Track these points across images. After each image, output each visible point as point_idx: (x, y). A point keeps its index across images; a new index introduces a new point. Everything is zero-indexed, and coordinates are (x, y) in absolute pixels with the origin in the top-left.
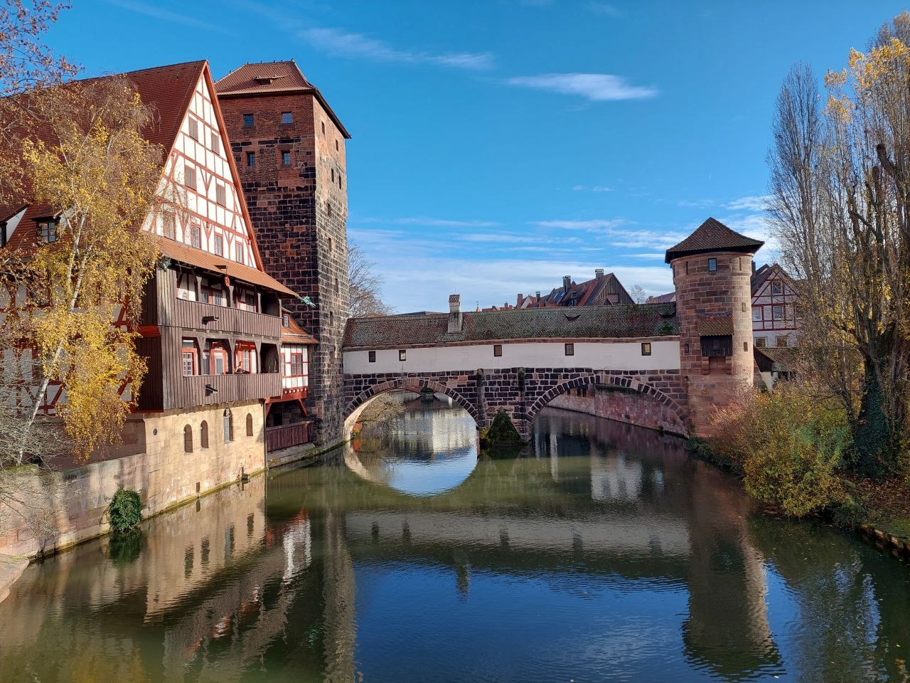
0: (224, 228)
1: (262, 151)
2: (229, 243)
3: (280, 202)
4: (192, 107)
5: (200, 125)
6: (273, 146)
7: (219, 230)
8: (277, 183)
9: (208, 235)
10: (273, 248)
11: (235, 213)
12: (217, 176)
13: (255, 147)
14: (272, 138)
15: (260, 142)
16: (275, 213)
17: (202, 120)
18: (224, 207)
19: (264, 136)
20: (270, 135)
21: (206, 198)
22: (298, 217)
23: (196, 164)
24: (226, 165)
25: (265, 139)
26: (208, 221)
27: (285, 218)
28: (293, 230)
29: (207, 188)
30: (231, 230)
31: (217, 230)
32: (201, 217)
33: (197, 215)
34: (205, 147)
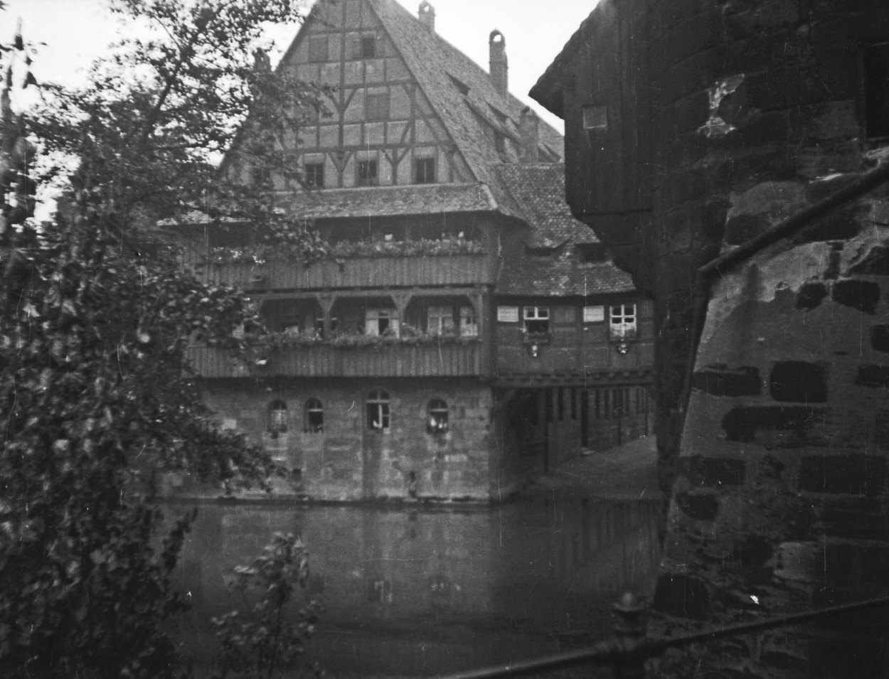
0: (381, 147)
2: (395, 163)
7: (370, 154)
9: (340, 166)
11: (411, 120)
12: (366, 85)
17: (343, 31)
18: (388, 118)
21: (341, 122)
23: (319, 89)
24: (394, 66)
26: (340, 149)
29: (342, 108)
30: (402, 145)
31: (361, 154)
32: (325, 151)
33: (317, 150)
34: (343, 61)
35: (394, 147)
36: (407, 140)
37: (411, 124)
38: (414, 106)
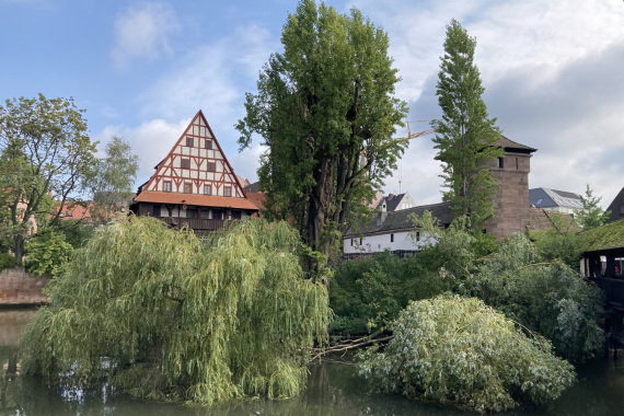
0: (213, 181)
2: (218, 187)
4: (190, 132)
5: (196, 140)
7: (208, 183)
9: (198, 186)
11: (224, 174)
12: (208, 159)
17: (199, 137)
18: (215, 172)
21: (199, 170)
23: (190, 156)
24: (218, 153)
26: (198, 180)
29: (199, 165)
30: (220, 182)
32: (192, 179)
33: (189, 179)
34: (199, 148)
36: (222, 180)
38: (224, 169)
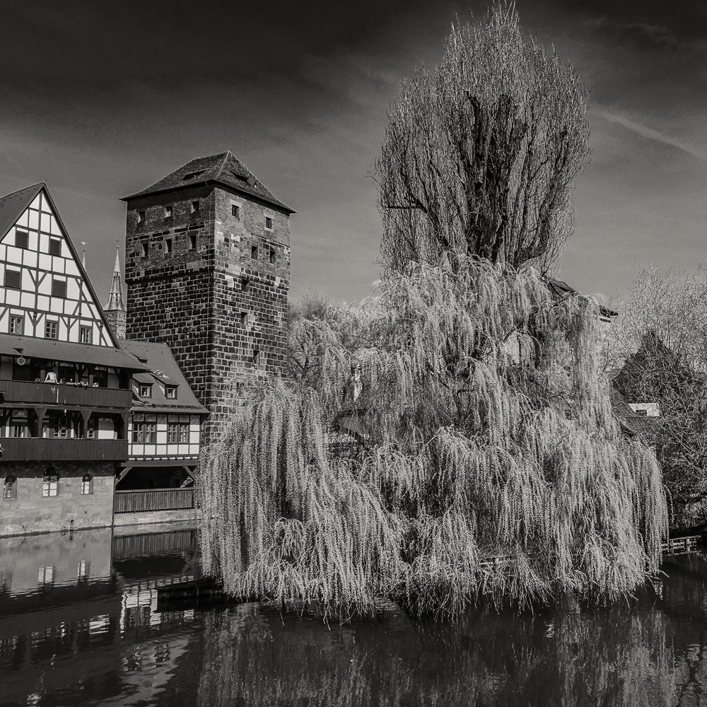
0: (62, 315)
1: (177, 238)
2: (69, 327)
3: (188, 284)
5: (33, 237)
6: (184, 233)
7: (55, 318)
8: (185, 266)
9: (35, 323)
10: (182, 325)
11: (80, 302)
12: (52, 273)
13: (172, 236)
14: (184, 226)
15: (176, 231)
16: (184, 293)
17: (39, 232)
18: (65, 298)
19: (179, 225)
20: (183, 223)
21: (36, 294)
22: (199, 296)
23: (22, 266)
24: (71, 263)
25: (179, 228)
26: (36, 311)
27: (191, 297)
28: (195, 308)
29: (37, 283)
30: (73, 316)
31: (50, 317)
32: (25, 309)
33: (19, 308)
34: (38, 252)
35: (69, 317)
36: (77, 314)
37: (79, 305)
38: (82, 294)
